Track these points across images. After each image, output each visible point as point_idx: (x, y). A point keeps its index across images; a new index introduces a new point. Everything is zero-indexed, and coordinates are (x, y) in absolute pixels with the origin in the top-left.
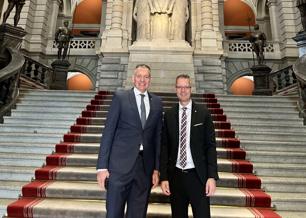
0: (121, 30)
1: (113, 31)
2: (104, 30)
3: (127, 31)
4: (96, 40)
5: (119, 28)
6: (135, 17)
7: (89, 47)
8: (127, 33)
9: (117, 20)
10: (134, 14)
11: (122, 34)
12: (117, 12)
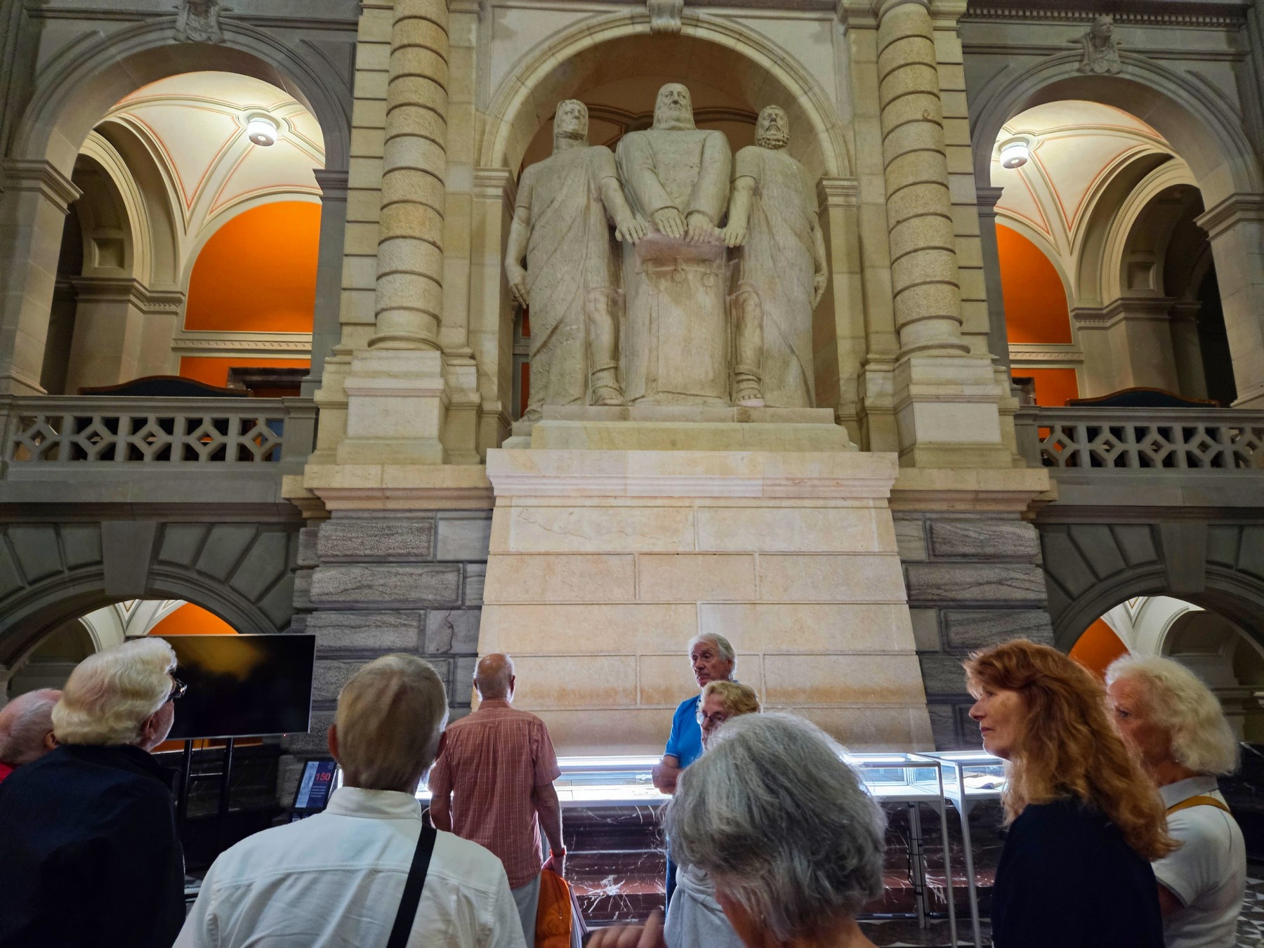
0: (438, 353)
1: (384, 353)
2: (335, 354)
3: (472, 357)
4: (287, 410)
5: (425, 341)
6: (515, 274)
7: (245, 454)
8: (473, 370)
9: (409, 291)
10: (512, 260)
11: (444, 374)
12: (409, 241)
